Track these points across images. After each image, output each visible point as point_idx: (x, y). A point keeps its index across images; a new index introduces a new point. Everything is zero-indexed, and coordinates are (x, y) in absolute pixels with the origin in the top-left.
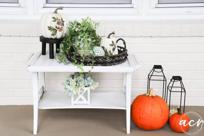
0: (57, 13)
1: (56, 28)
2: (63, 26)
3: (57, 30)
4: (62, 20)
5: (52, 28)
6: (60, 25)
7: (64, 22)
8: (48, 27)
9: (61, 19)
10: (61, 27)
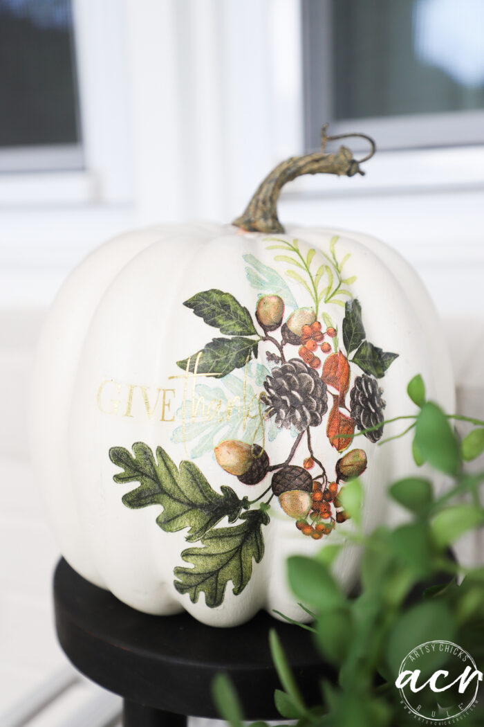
0: (277, 228)
1: (251, 477)
2: (375, 435)
3: (258, 519)
4: (353, 329)
5: (183, 481)
6: (319, 433)
7: (377, 361)
8: (118, 456)
9: (334, 317)
10: (329, 456)
